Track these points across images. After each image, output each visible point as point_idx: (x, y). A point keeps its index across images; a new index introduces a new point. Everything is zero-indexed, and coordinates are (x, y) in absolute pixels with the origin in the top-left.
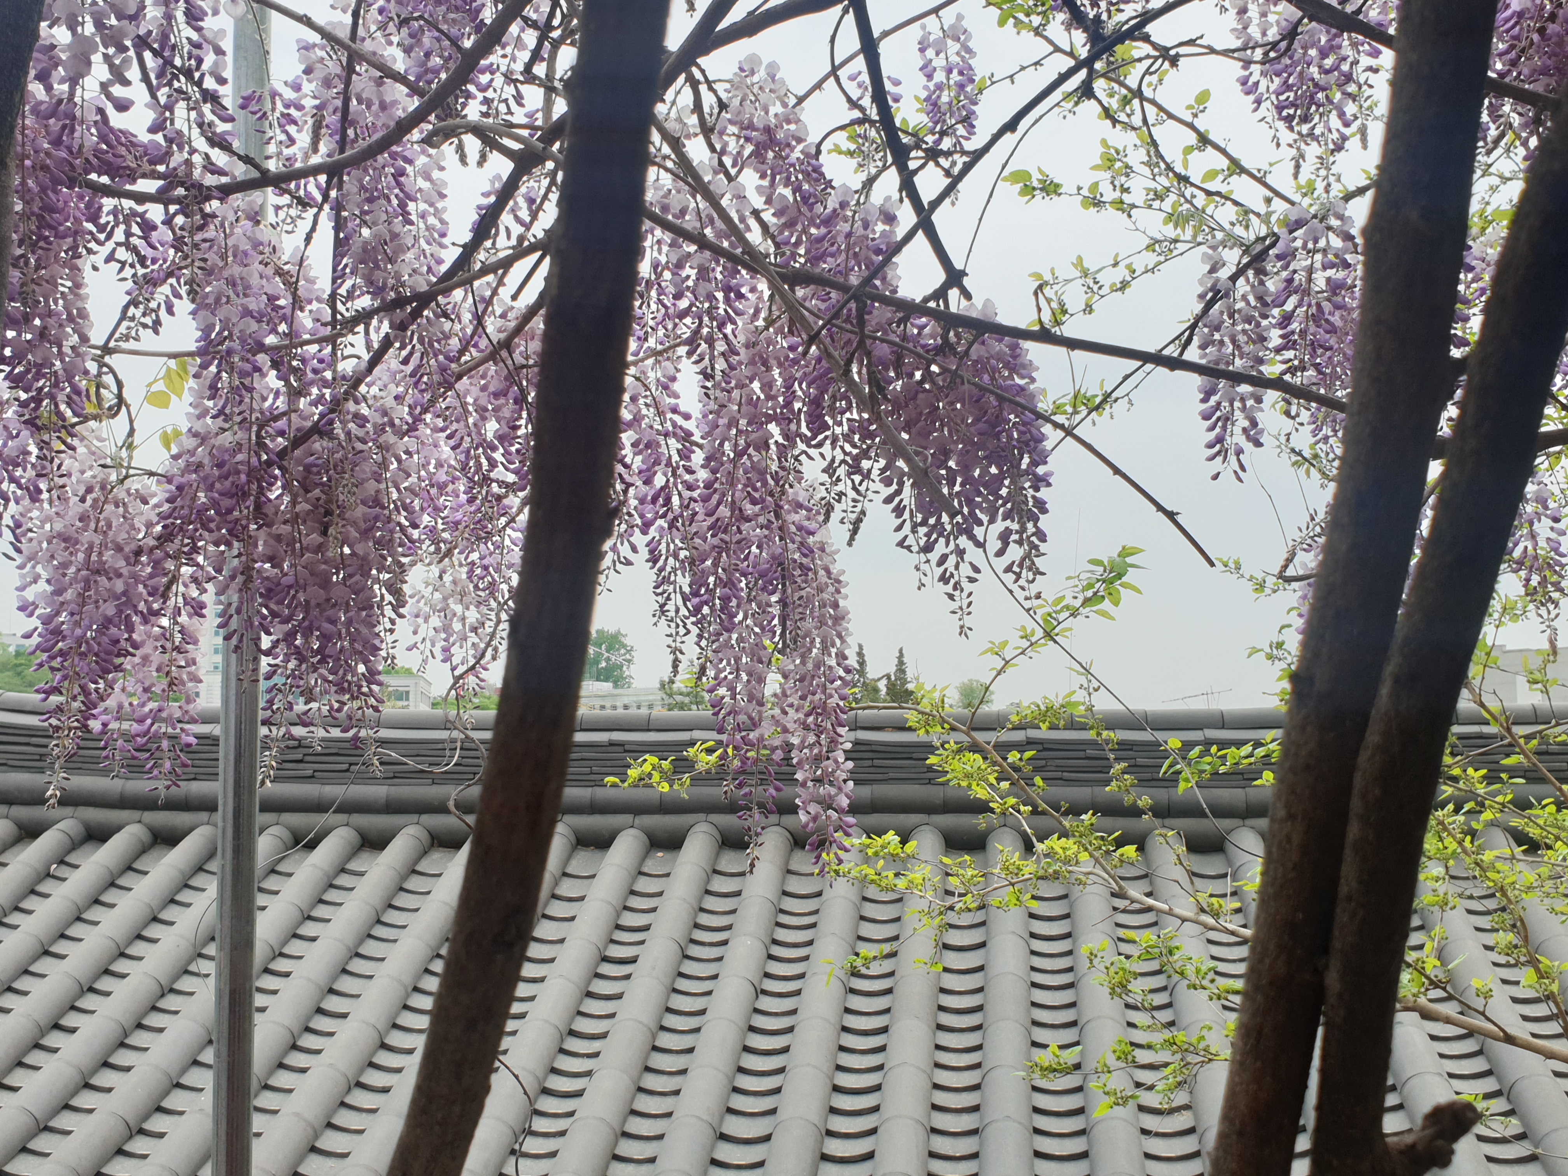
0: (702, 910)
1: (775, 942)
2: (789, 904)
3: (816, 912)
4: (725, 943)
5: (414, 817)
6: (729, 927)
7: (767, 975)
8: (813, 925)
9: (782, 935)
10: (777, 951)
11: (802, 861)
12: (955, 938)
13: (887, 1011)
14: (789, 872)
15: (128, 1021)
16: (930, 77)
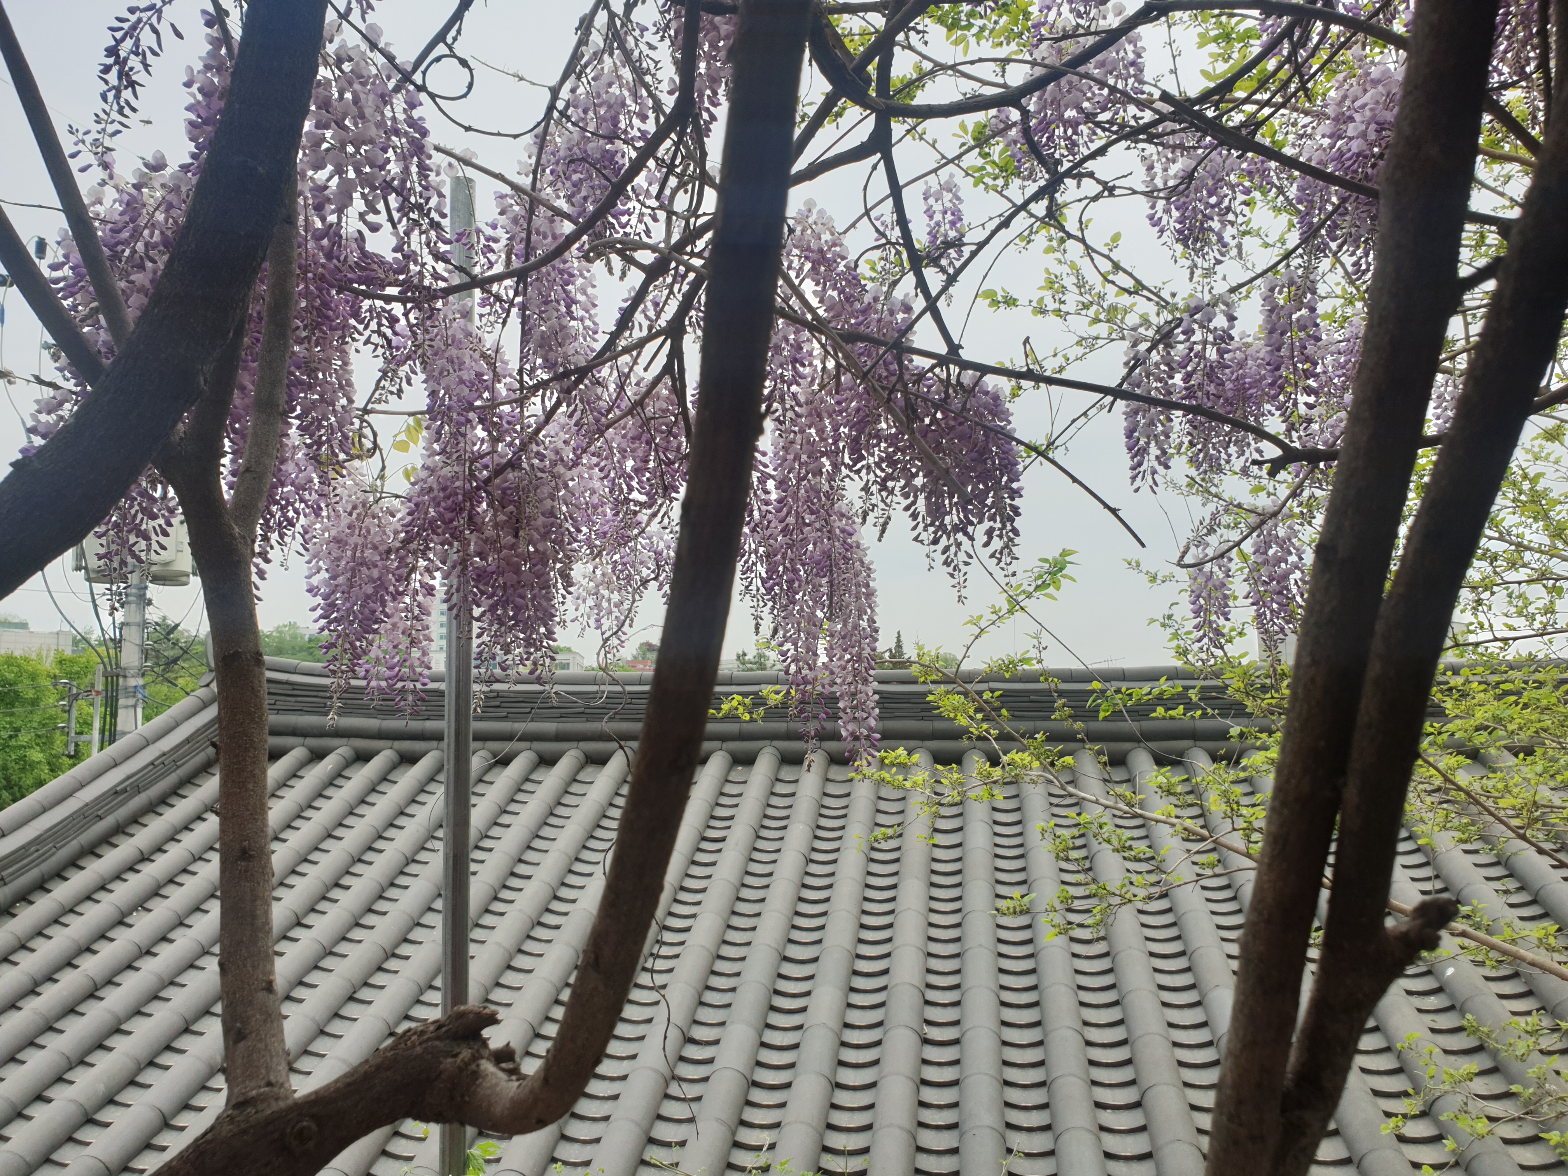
0: (769, 806)
1: (819, 827)
2: (828, 801)
3: (846, 807)
4: (785, 827)
5: (575, 744)
6: (787, 817)
7: (814, 850)
8: (845, 816)
9: (823, 822)
10: (821, 833)
11: (836, 772)
12: (942, 824)
13: (896, 873)
14: (828, 780)
15: (385, 882)
16: (931, 217)
